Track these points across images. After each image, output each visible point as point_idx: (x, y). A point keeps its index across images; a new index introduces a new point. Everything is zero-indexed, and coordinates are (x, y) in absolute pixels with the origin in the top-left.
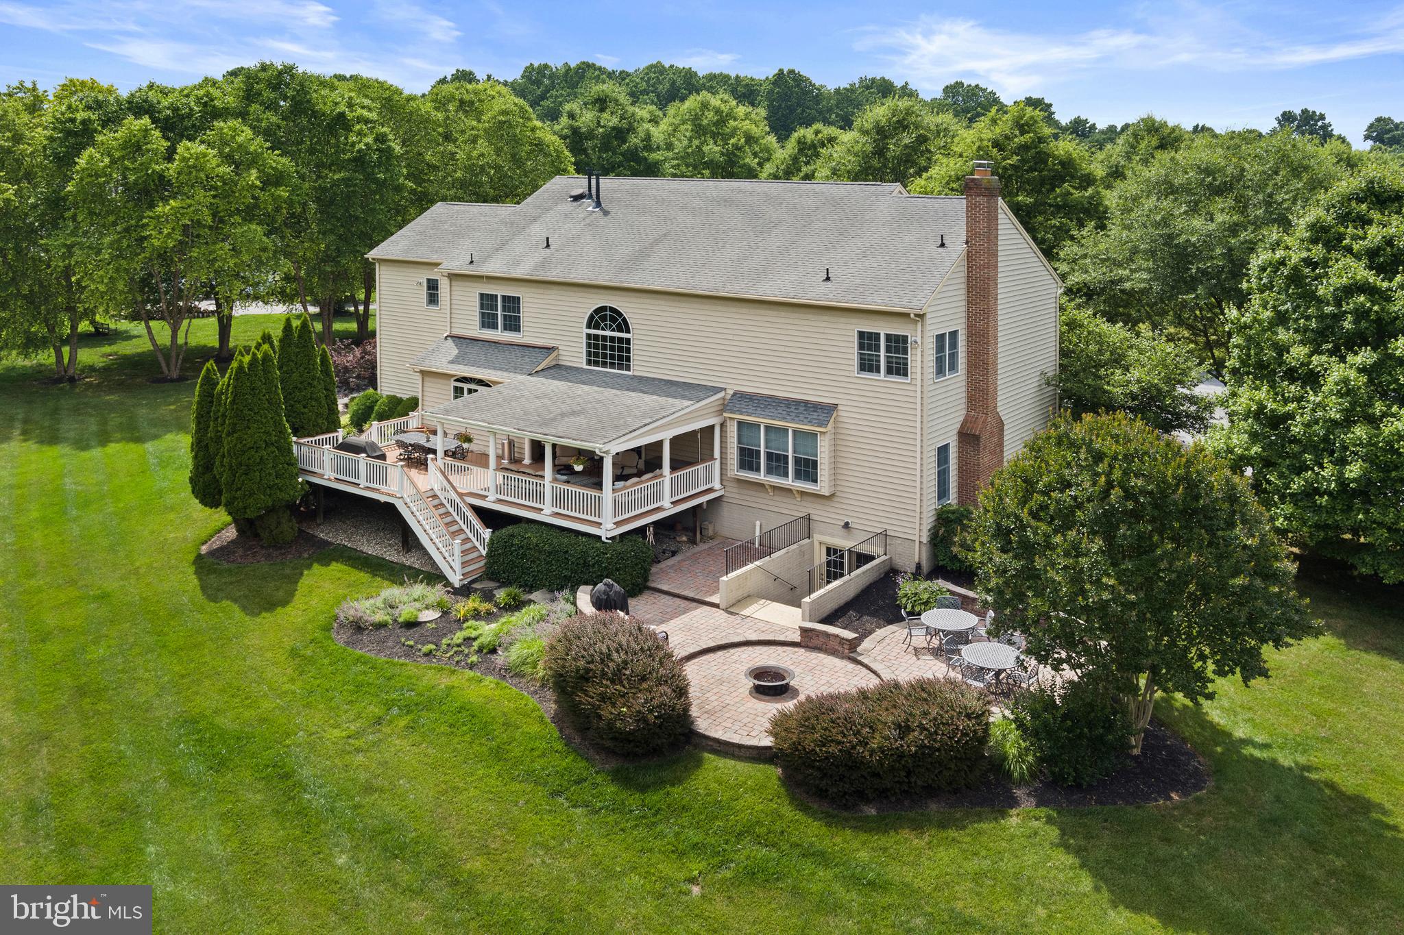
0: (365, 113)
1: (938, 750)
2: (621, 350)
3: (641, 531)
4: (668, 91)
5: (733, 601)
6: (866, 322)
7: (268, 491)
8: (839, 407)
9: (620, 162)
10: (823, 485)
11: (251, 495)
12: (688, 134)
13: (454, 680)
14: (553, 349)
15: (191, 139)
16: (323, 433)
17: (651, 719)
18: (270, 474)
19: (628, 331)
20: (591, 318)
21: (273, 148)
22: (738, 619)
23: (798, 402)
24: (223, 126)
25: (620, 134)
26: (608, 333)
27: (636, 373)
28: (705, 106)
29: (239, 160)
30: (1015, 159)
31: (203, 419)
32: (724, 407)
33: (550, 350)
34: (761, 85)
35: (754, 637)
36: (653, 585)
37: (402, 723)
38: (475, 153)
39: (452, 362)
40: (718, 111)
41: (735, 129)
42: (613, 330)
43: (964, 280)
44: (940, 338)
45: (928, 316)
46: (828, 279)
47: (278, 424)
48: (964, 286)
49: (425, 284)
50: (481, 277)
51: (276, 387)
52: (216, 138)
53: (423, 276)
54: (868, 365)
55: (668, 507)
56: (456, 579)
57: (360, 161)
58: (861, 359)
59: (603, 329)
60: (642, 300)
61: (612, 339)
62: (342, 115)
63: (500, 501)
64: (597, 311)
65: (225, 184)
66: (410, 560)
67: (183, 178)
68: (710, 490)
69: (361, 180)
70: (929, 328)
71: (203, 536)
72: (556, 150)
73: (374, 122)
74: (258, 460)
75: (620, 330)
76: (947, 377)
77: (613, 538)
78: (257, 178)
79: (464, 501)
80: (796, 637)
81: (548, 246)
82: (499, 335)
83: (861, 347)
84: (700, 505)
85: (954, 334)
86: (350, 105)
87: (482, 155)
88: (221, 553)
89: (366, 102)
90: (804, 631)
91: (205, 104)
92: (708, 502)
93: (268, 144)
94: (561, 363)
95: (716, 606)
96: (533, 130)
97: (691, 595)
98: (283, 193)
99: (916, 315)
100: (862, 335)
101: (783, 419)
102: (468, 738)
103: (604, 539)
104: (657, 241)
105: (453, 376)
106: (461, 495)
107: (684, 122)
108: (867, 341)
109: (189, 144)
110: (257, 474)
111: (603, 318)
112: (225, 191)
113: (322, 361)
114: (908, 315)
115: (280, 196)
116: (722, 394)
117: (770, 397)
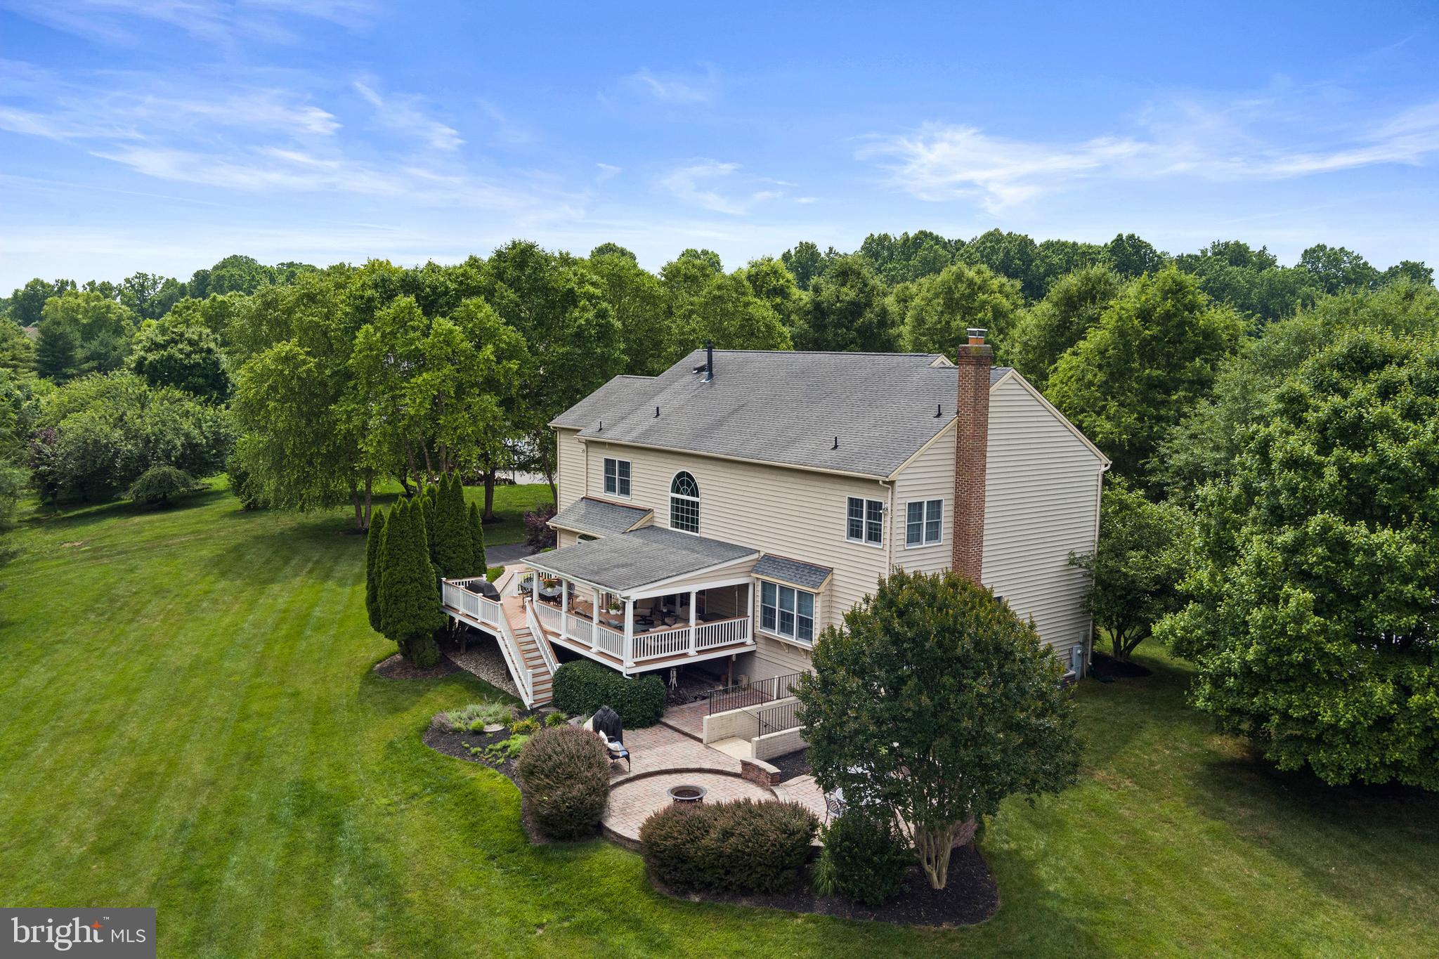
0: (592, 289)
1: (749, 855)
2: (693, 513)
3: (664, 673)
4: (1003, 261)
5: (713, 739)
6: (854, 489)
7: (412, 619)
8: (835, 571)
9: (854, 338)
11: (399, 622)
12: (939, 309)
13: (478, 774)
14: (649, 511)
15: (443, 315)
16: (470, 576)
17: (563, 808)
18: (413, 605)
19: (698, 496)
20: (675, 482)
21: (506, 324)
22: (710, 752)
23: (806, 565)
24: (470, 302)
25: (856, 309)
26: (685, 497)
27: (703, 535)
28: (959, 277)
29: (481, 336)
30: (1155, 330)
31: (372, 555)
32: (755, 568)
33: (647, 511)
34: (1099, 253)
35: (707, 766)
36: (663, 720)
37: (428, 799)
38: (687, 329)
39: (577, 521)
40: (971, 283)
41: (985, 303)
42: (688, 495)
43: (954, 450)
44: (915, 508)
45: (897, 484)
46: (836, 447)
47: (421, 563)
48: (953, 456)
50: (603, 444)
51: (422, 532)
52: (463, 315)
54: (855, 532)
55: (693, 655)
56: (528, 701)
57: (579, 337)
58: (852, 525)
59: (682, 493)
60: (711, 467)
61: (688, 503)
62: (571, 291)
63: (570, 640)
64: (679, 476)
65: (466, 358)
66: (497, 682)
67: (435, 352)
68: (743, 644)
69: (579, 355)
70: (897, 495)
71: (381, 657)
72: (767, 326)
73: (598, 298)
74: (404, 593)
75: (693, 495)
76: (924, 545)
77: (633, 675)
78: (492, 353)
79: (546, 638)
80: (738, 769)
81: (658, 415)
82: (614, 497)
83: (850, 513)
84: (729, 657)
85: (935, 506)
86: (582, 282)
87: (694, 330)
88: (387, 671)
89: (595, 278)
90: (745, 764)
91: (461, 283)
92: (737, 655)
93: (504, 320)
94: (656, 524)
95: (700, 740)
96: (747, 304)
97: (686, 730)
98: (514, 365)
99: (884, 482)
100: (851, 500)
101: (790, 580)
102: (460, 815)
103: (624, 675)
104: (736, 411)
105: (578, 533)
106: (545, 632)
107: (937, 296)
108: (854, 507)
109: (441, 320)
110: (403, 604)
111: (682, 483)
112: (466, 364)
113: (471, 515)
114: (876, 482)
115: (510, 368)
116: (756, 556)
117: (788, 560)
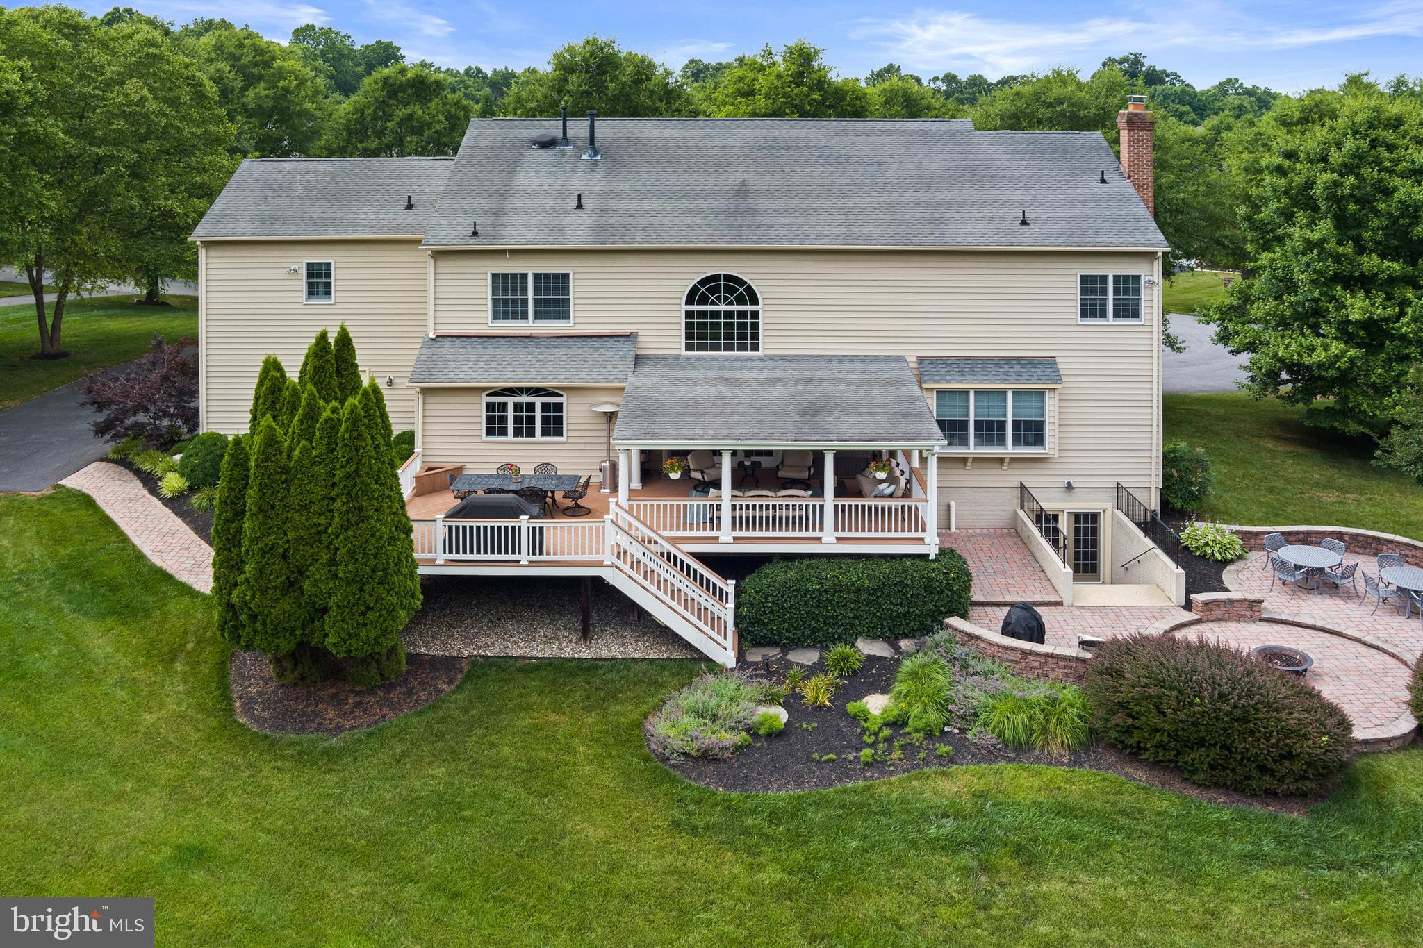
2: (742, 326)
6: (1091, 265)
8: (1058, 360)
10: (1050, 447)
14: (628, 336)
19: (755, 301)
20: (694, 291)
23: (1008, 360)
26: (722, 307)
27: (763, 353)
32: (925, 377)
42: (731, 303)
46: (1025, 222)
49: (304, 271)
50: (502, 252)
53: (301, 260)
54: (1092, 310)
56: (725, 659)
58: (1083, 305)
59: (713, 303)
60: (777, 264)
61: (729, 315)
64: (703, 282)
75: (741, 301)
81: (580, 206)
82: (531, 326)
83: (1084, 292)
94: (644, 353)
100: (1085, 279)
101: (997, 381)
105: (486, 389)
108: (1092, 285)
111: (714, 290)
117: (967, 359)
